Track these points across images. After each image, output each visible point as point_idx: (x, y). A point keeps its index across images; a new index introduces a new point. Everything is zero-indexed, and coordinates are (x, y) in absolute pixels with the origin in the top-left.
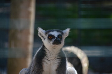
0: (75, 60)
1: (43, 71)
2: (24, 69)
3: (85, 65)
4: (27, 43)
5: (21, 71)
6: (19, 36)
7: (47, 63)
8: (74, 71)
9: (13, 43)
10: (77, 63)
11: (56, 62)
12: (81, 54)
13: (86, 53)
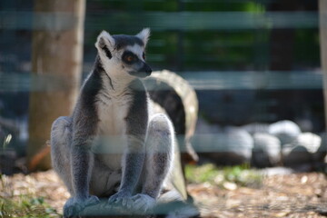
0: (169, 99)
1: (99, 120)
2: (61, 118)
3: (191, 109)
4: (71, 64)
5: (55, 122)
6: (53, 47)
7: (105, 103)
8: (167, 123)
9: (40, 63)
10: (173, 106)
11: (125, 102)
12: (182, 85)
13: (191, 84)
